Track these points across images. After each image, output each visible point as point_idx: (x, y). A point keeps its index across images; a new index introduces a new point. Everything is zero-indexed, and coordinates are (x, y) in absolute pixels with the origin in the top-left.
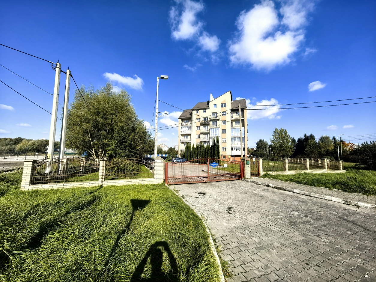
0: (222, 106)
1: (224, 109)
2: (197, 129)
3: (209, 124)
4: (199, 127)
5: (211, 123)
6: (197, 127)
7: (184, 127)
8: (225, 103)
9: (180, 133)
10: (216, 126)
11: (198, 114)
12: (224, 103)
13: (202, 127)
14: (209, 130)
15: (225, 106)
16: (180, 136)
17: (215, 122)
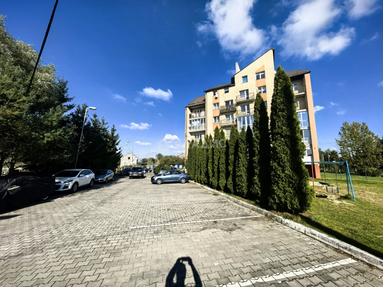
0: (258, 78)
1: (261, 82)
2: (216, 121)
3: (235, 111)
4: (218, 117)
5: (239, 108)
6: (215, 118)
7: (193, 121)
8: (264, 72)
9: (189, 131)
10: (249, 112)
11: (217, 96)
12: (261, 72)
13: (223, 117)
14: (236, 121)
15: (263, 77)
16: (189, 135)
17: (246, 107)
